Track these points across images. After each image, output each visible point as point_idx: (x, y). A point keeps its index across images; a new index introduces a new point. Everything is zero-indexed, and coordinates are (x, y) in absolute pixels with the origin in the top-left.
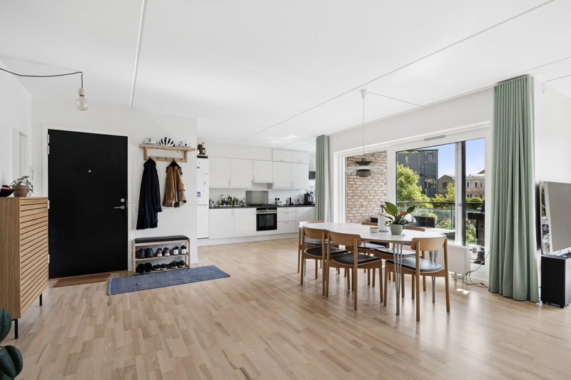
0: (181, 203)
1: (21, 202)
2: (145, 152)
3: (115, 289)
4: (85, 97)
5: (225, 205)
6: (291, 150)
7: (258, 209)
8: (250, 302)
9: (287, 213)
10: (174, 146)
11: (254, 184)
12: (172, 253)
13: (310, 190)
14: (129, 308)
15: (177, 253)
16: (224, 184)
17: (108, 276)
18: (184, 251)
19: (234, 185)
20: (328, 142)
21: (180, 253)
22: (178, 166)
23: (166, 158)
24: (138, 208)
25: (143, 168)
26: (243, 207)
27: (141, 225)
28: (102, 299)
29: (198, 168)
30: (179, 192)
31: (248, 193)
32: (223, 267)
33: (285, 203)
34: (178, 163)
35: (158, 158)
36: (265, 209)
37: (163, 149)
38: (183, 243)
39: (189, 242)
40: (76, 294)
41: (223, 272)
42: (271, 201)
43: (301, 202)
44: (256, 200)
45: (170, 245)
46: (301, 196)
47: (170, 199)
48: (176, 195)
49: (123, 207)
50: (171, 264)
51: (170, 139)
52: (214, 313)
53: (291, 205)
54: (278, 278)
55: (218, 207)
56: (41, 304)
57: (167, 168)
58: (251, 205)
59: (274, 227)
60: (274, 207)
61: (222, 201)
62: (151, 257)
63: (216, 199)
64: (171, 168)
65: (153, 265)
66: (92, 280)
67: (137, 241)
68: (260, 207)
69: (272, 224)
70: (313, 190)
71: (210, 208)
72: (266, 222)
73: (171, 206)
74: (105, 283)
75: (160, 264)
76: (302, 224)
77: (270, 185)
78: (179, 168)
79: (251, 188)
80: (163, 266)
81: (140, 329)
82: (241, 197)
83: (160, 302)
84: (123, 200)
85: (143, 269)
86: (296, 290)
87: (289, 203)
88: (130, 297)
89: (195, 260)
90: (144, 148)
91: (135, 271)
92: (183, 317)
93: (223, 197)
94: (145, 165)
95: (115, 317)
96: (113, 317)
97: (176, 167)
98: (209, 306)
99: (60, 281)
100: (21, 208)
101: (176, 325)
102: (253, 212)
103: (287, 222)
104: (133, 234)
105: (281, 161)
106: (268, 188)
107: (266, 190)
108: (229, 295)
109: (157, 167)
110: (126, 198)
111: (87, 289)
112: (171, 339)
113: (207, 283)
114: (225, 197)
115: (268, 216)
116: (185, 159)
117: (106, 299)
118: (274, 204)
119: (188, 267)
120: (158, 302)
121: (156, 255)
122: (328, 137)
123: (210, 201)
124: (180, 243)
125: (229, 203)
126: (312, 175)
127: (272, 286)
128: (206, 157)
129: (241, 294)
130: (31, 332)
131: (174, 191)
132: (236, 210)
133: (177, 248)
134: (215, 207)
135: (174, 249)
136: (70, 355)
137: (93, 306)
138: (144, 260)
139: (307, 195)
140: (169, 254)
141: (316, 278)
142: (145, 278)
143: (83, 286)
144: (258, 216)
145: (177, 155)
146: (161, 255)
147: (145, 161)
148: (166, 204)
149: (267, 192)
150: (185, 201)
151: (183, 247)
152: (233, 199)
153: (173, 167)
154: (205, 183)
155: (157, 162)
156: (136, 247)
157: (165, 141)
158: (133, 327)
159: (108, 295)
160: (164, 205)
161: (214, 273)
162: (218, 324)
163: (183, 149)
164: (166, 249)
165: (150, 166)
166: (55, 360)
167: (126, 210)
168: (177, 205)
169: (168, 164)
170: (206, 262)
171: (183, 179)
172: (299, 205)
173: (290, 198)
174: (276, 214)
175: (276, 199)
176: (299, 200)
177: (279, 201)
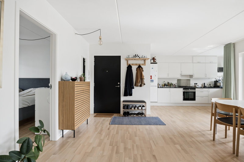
0: (142, 85)
1: (76, 83)
2: (127, 62)
3: (113, 123)
4: (102, 39)
5: (166, 86)
6: (205, 56)
7: (183, 89)
8: (175, 145)
9: (202, 92)
10: (140, 58)
11: (182, 75)
12: (138, 109)
13: (218, 79)
14: (115, 133)
15: (140, 109)
16: (165, 76)
17: (113, 115)
18: (144, 108)
19: (171, 76)
20: (234, 47)
21: (142, 109)
22: (141, 67)
23: (136, 64)
24: (124, 87)
25: (127, 69)
26: (175, 87)
27: (125, 95)
28: (107, 126)
29: (152, 68)
30: (142, 80)
31: (179, 80)
32: (163, 119)
33: (201, 86)
34: (141, 66)
35: (133, 64)
36: (188, 89)
37: (135, 60)
38: (144, 104)
39: (146, 104)
40: (99, 122)
41: (162, 122)
42: (192, 84)
43: (212, 86)
44: (183, 84)
45: (138, 104)
46: (211, 82)
47: (138, 83)
48: (141, 82)
49: (119, 86)
50: (138, 113)
51: (137, 55)
52: (154, 147)
53: (205, 87)
54: (195, 132)
55: (162, 87)
56: (87, 124)
57: (137, 68)
58: (180, 87)
59: (194, 99)
60: (194, 88)
61: (164, 85)
62: (129, 109)
63: (161, 83)
64: (138, 68)
65: (130, 113)
66: (107, 116)
67: (124, 101)
68: (185, 88)
69: (193, 97)
70: (221, 79)
71: (158, 87)
72: (189, 96)
73: (138, 86)
74: (111, 118)
75: (133, 113)
76: (214, 100)
77: (191, 76)
78: (142, 68)
79: (180, 78)
80: (134, 114)
81: (116, 147)
82: (175, 82)
83: (129, 133)
84: (119, 83)
85: (126, 114)
86: (209, 144)
87: (203, 86)
88: (117, 127)
89: (149, 113)
90: (127, 60)
91: (122, 115)
92: (137, 145)
93: (165, 82)
94: (128, 67)
95: (108, 137)
96: (108, 136)
97: (141, 68)
98: (151, 142)
99: (97, 115)
100: (76, 86)
101: (132, 149)
102: (181, 90)
103: (202, 97)
104: (123, 98)
105: (198, 63)
106: (190, 78)
107: (189, 79)
108: (164, 137)
109: (132, 69)
110: (120, 83)
111: (104, 120)
112: (128, 158)
113: (153, 127)
114: (166, 82)
115: (190, 93)
116: (145, 64)
117: (109, 126)
118: (194, 86)
119: (145, 116)
120: (128, 133)
121: (131, 109)
122: (234, 44)
123: (158, 84)
124: (142, 104)
125: (168, 85)
126: (220, 70)
127: (191, 137)
128: (156, 63)
129: (171, 138)
130: (79, 136)
131: (139, 79)
132: (171, 89)
133: (140, 106)
134: (161, 87)
135: (139, 106)
136: (86, 152)
137: (103, 129)
138: (126, 110)
139: (216, 82)
140: (136, 109)
141: (226, 137)
142: (126, 119)
143: (103, 118)
144: (184, 93)
145: (141, 62)
146: (133, 109)
147: (127, 66)
148: (136, 85)
149: (190, 80)
150: (145, 84)
151: (143, 106)
152: (170, 83)
153: (139, 68)
154: (155, 76)
155: (132, 66)
156: (123, 104)
157: (135, 56)
158: (113, 145)
159: (110, 124)
160: (135, 86)
161: (157, 122)
162: (154, 156)
163: (143, 59)
164: (136, 106)
165: (129, 68)
166: (80, 153)
167: (120, 87)
168: (141, 86)
169: (137, 66)
170: (154, 115)
171: (144, 73)
172: (211, 87)
173: (204, 83)
174: (195, 92)
175: (195, 84)
176: (210, 84)
177: (197, 85)
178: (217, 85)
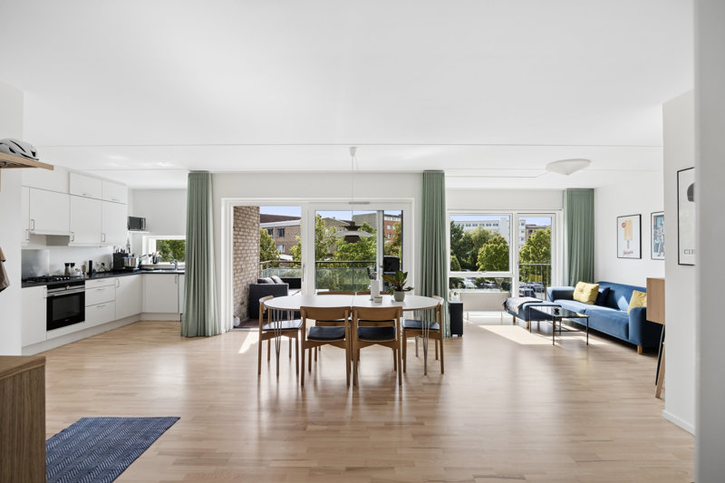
6: (102, 180)
7: (49, 287)
9: (102, 289)
11: (32, 237)
36: (65, 285)
43: (108, 267)
53: (91, 273)
58: (35, 282)
59: (80, 317)
60: (81, 280)
69: (76, 313)
102: (40, 294)
103: (102, 305)
105: (84, 196)
126: (134, 224)
139: (118, 256)
144: (50, 300)
173: (91, 262)
174: (84, 293)
175: (67, 265)
176: (103, 264)
177: (74, 268)
178: (126, 265)
